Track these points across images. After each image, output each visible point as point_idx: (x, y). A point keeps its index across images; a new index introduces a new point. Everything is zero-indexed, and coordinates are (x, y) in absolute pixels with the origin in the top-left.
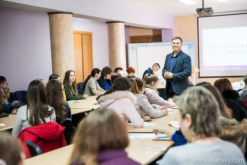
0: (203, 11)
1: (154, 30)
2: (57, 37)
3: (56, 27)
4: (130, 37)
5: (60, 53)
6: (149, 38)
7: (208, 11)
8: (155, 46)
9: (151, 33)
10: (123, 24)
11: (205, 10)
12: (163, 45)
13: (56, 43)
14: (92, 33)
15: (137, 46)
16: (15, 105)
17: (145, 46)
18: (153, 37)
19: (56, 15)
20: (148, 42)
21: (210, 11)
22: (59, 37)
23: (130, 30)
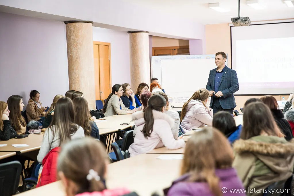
0: (239, 21)
1: (180, 40)
2: (75, 49)
3: (74, 38)
4: (153, 48)
5: (79, 67)
6: (175, 49)
7: (245, 21)
8: (182, 59)
9: (176, 44)
10: (147, 34)
11: (242, 20)
12: (191, 58)
13: (74, 55)
14: (110, 43)
15: (161, 59)
16: (32, 125)
17: (171, 59)
18: (179, 48)
19: (75, 24)
20: (173, 55)
21: (247, 21)
22: (77, 49)
23: (153, 40)
